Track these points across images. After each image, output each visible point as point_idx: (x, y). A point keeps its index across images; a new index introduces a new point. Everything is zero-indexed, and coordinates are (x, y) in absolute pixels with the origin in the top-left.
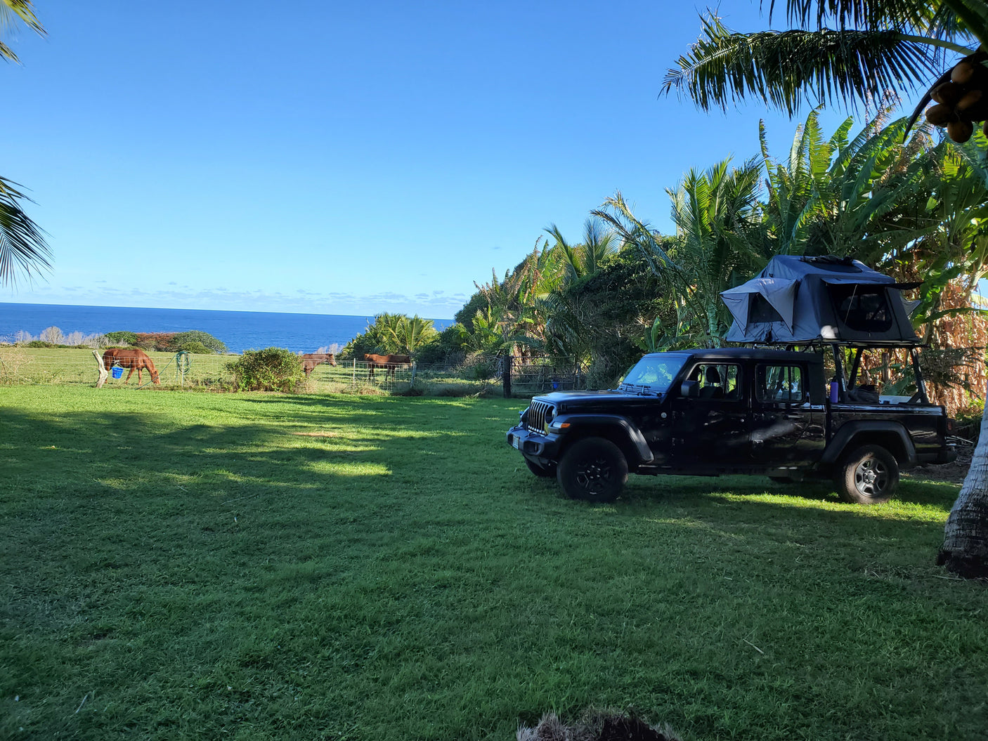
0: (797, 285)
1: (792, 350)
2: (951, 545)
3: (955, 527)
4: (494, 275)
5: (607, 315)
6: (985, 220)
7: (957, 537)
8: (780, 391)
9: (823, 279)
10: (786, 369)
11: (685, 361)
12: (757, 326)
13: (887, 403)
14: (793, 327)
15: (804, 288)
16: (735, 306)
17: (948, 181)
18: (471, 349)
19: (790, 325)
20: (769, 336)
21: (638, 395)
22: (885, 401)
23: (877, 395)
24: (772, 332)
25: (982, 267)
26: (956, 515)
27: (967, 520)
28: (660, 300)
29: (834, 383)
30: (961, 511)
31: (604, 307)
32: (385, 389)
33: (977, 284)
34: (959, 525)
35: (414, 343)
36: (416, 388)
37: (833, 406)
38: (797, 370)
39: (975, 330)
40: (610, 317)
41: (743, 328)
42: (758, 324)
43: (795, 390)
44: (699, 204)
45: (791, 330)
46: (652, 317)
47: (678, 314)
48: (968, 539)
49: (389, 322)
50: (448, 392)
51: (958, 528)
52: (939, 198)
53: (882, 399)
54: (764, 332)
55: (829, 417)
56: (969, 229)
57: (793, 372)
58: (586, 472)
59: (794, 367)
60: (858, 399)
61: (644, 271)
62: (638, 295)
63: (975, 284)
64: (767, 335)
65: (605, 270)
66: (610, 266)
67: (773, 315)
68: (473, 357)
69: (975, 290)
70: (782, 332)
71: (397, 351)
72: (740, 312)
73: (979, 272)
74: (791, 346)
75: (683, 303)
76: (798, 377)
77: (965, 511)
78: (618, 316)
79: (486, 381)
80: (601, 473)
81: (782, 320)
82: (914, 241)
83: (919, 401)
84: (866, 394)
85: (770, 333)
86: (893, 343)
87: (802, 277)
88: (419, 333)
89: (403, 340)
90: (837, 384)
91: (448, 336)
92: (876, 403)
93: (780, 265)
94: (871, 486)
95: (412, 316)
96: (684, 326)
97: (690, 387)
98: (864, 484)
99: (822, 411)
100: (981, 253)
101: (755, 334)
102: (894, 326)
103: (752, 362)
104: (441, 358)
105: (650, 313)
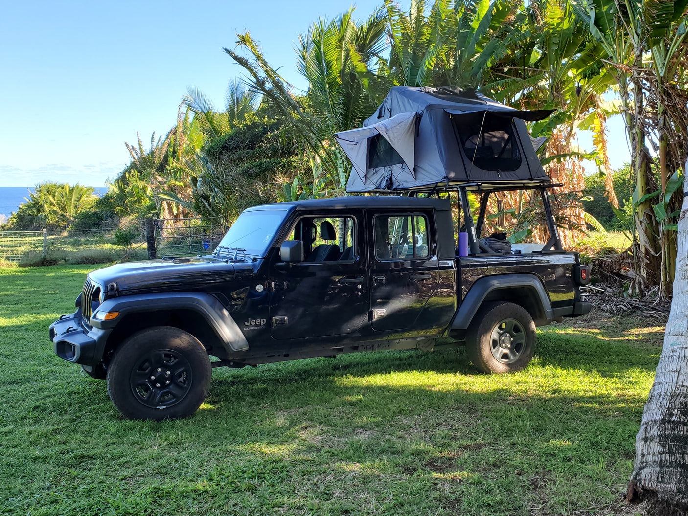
0: (418, 118)
1: (415, 196)
2: (654, 478)
3: (656, 448)
4: (138, 139)
5: (247, 174)
6: (580, 71)
7: (661, 464)
8: (405, 245)
9: (446, 110)
10: (409, 218)
11: (284, 214)
12: (376, 172)
13: (519, 252)
14: (415, 170)
15: (426, 121)
16: (352, 149)
17: (551, 31)
18: (125, 213)
19: (412, 167)
20: (390, 183)
21: (227, 262)
22: (516, 251)
23: (508, 244)
24: (393, 178)
25: (579, 116)
26: (656, 428)
27: (676, 438)
28: (296, 158)
29: (463, 234)
30: (663, 421)
31: (243, 166)
32: (13, 260)
33: (575, 133)
34: (663, 445)
35: (73, 210)
36: (49, 257)
37: (464, 262)
38: (422, 220)
39: (575, 175)
40: (250, 176)
41: (362, 174)
42: (377, 169)
43: (420, 243)
44: (325, 56)
45: (413, 173)
46: (292, 176)
47: (314, 171)
48: (680, 469)
49: (50, 190)
50: (86, 259)
51: (661, 450)
52: (543, 48)
53: (515, 247)
54: (384, 178)
55: (459, 273)
56: (567, 81)
57: (418, 222)
58: (149, 379)
59: (418, 216)
60: (489, 250)
61: (278, 129)
62: (275, 153)
63: (573, 132)
64: (387, 180)
65: (241, 129)
66: (246, 125)
67: (391, 156)
68: (126, 222)
69: (574, 138)
70: (403, 177)
71: (56, 219)
72: (359, 157)
73: (576, 121)
74: (414, 192)
75: (318, 160)
76: (423, 228)
77: (669, 422)
78: (257, 175)
79: (129, 246)
80: (171, 378)
81: (403, 162)
82: (521, 92)
83: (553, 249)
84: (498, 244)
85: (391, 178)
86: (524, 184)
87: (423, 108)
88: (78, 201)
89: (63, 209)
90: (467, 234)
91: (105, 202)
92: (508, 253)
93: (398, 96)
94: (506, 351)
95: (72, 184)
96: (320, 183)
97: (291, 250)
98: (501, 349)
99: (451, 268)
100: (577, 103)
101: (375, 181)
102: (524, 164)
103: (371, 212)
104: (97, 224)
105: (287, 169)
